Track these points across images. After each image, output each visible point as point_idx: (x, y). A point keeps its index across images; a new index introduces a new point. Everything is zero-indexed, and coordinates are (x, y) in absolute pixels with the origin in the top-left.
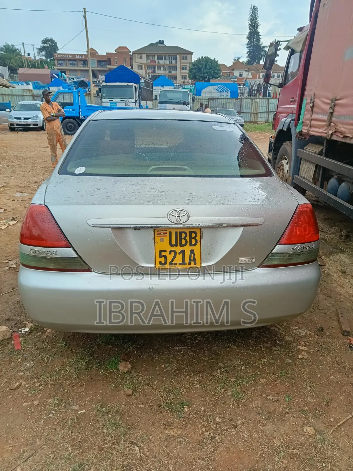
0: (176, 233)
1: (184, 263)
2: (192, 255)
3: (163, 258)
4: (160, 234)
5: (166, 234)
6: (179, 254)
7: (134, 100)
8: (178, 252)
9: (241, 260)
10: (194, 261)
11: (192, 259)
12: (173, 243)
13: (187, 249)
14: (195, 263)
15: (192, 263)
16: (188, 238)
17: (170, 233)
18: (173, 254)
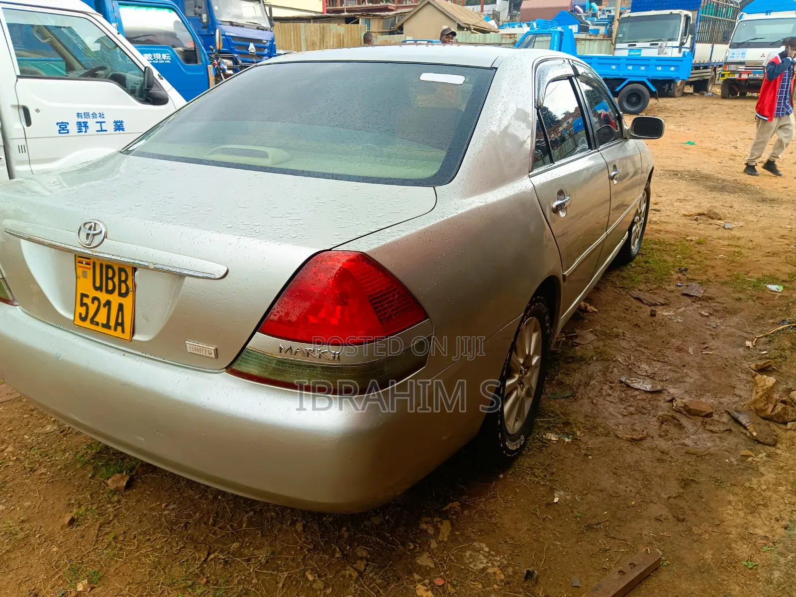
0: (101, 265)
1: (107, 326)
2: (120, 313)
3: (84, 308)
4: (82, 263)
5: (90, 265)
6: (104, 306)
7: (677, 43)
8: (103, 302)
9: (190, 345)
10: (122, 324)
11: (120, 321)
12: (98, 285)
13: (115, 299)
14: (123, 331)
15: (119, 328)
16: (116, 280)
17: (94, 264)
18: (96, 302)
